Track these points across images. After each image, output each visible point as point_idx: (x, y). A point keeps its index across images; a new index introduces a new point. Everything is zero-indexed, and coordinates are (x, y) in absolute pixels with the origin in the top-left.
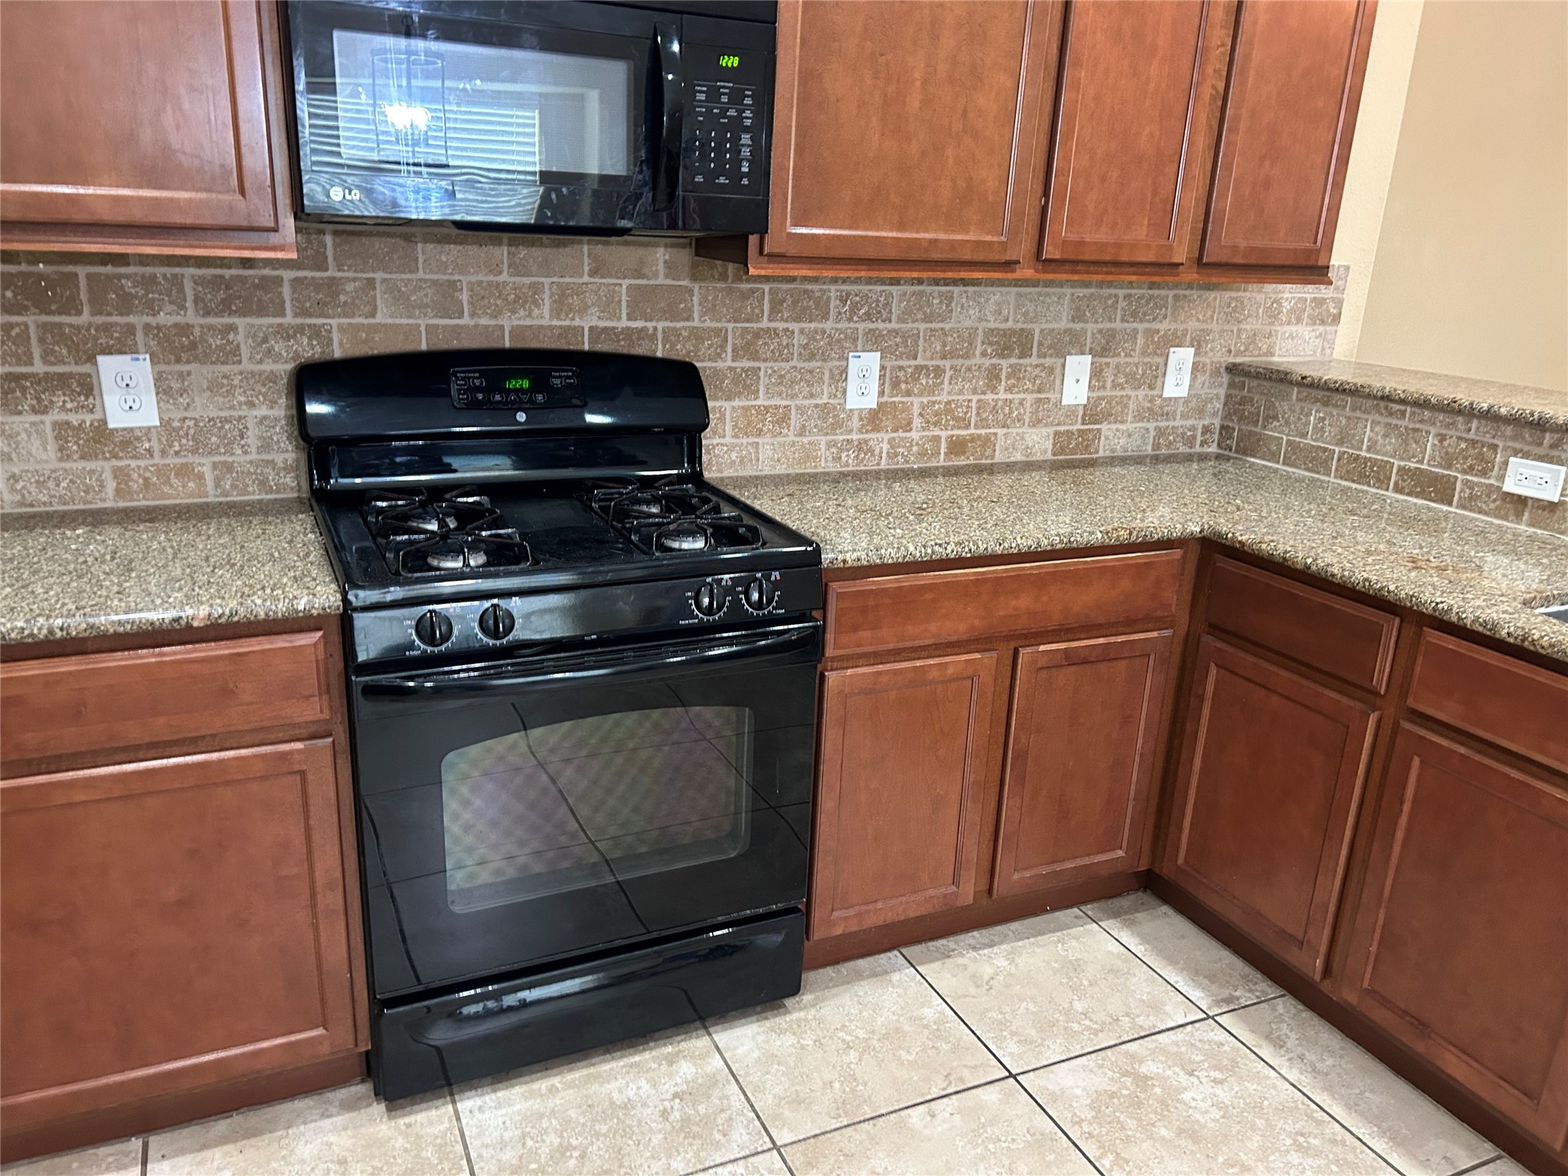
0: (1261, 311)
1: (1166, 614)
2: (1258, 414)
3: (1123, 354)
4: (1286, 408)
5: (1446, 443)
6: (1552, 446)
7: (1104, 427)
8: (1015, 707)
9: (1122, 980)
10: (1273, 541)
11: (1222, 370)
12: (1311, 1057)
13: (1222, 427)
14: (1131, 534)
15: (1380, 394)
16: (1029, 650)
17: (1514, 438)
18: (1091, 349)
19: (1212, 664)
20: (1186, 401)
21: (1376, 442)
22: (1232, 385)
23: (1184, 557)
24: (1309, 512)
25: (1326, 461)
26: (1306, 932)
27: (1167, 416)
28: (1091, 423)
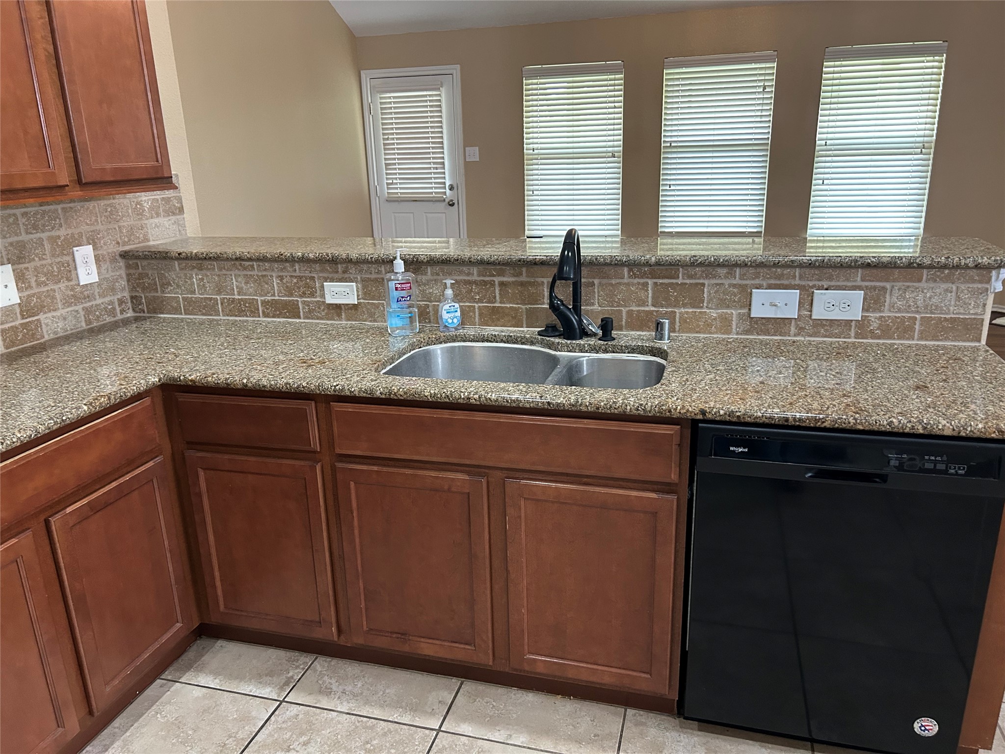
0: (130, 211)
1: (154, 446)
2: (155, 283)
3: (37, 259)
4: (174, 276)
5: (284, 281)
6: (344, 272)
7: (41, 317)
8: (62, 565)
9: (214, 713)
10: (214, 374)
11: (118, 257)
12: (349, 688)
13: (132, 298)
14: (109, 399)
15: (234, 257)
16: (58, 516)
17: (322, 271)
18: (8, 259)
19: (199, 469)
20: (99, 284)
21: (242, 288)
22: (128, 267)
23: (153, 402)
24: (222, 345)
25: (213, 306)
26: (320, 615)
27: (89, 298)
28: (30, 317)
